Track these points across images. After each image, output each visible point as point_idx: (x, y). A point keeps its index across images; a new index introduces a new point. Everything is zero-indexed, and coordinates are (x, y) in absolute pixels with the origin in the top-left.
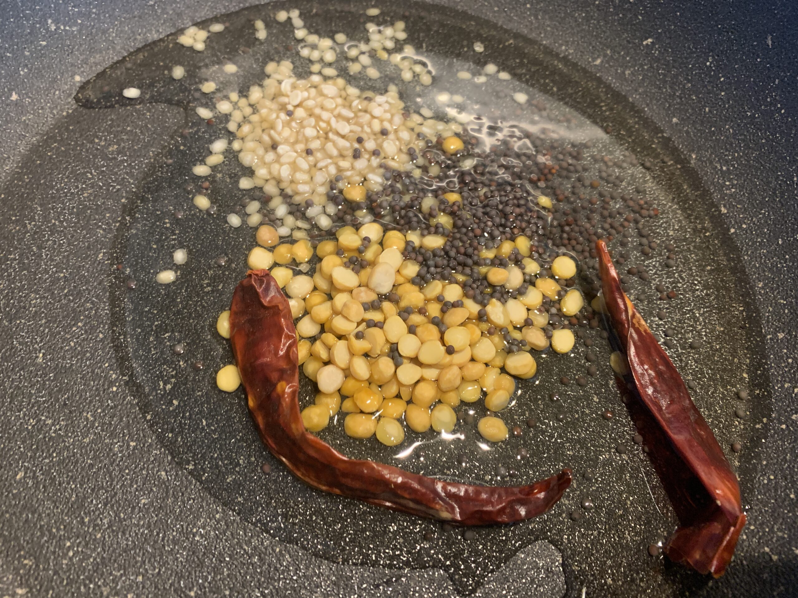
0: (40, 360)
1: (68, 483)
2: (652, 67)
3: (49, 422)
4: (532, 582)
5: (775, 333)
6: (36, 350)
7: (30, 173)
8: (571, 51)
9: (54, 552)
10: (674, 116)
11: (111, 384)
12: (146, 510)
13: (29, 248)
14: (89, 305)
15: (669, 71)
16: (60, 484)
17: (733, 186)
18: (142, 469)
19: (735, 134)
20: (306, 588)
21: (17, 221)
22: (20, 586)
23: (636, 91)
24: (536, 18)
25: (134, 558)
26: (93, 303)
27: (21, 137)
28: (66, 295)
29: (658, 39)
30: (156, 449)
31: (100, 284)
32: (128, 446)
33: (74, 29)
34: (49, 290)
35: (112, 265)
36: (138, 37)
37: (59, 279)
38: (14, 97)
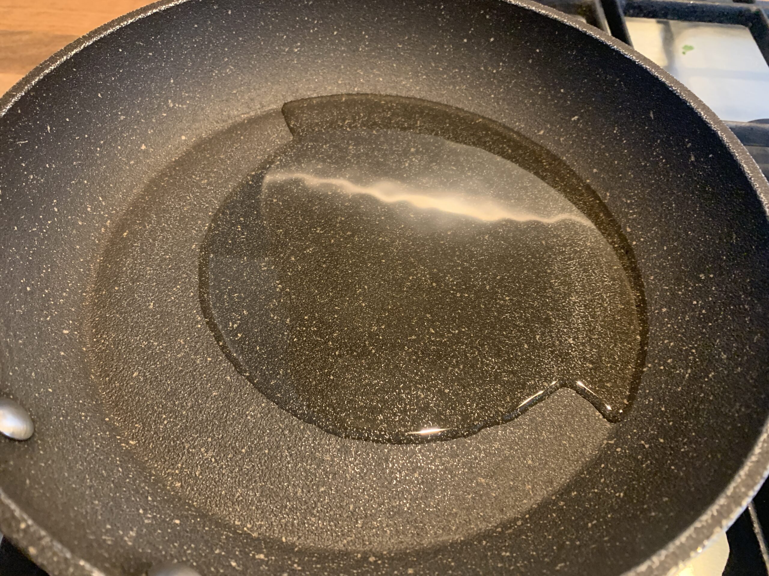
0: (151, 307)
1: (166, 381)
2: (578, 135)
3: (156, 344)
4: (476, 458)
5: (660, 309)
6: (149, 301)
7: (150, 195)
8: (523, 126)
9: (155, 421)
10: (594, 168)
11: (197, 322)
12: (216, 399)
13: (148, 240)
14: (185, 275)
15: (590, 138)
16: (161, 381)
17: (634, 213)
18: (214, 375)
19: (634, 178)
20: (319, 452)
21: (140, 223)
22: (133, 439)
23: (568, 151)
24: (498, 104)
25: (206, 427)
26: (187, 274)
27: (145, 173)
28: (170, 269)
29: (581, 116)
30: (225, 363)
31: (192, 263)
32: (206, 360)
33: (184, 106)
34: (159, 265)
35: (201, 252)
36: (224, 113)
37: (165, 259)
38: (143, 147)
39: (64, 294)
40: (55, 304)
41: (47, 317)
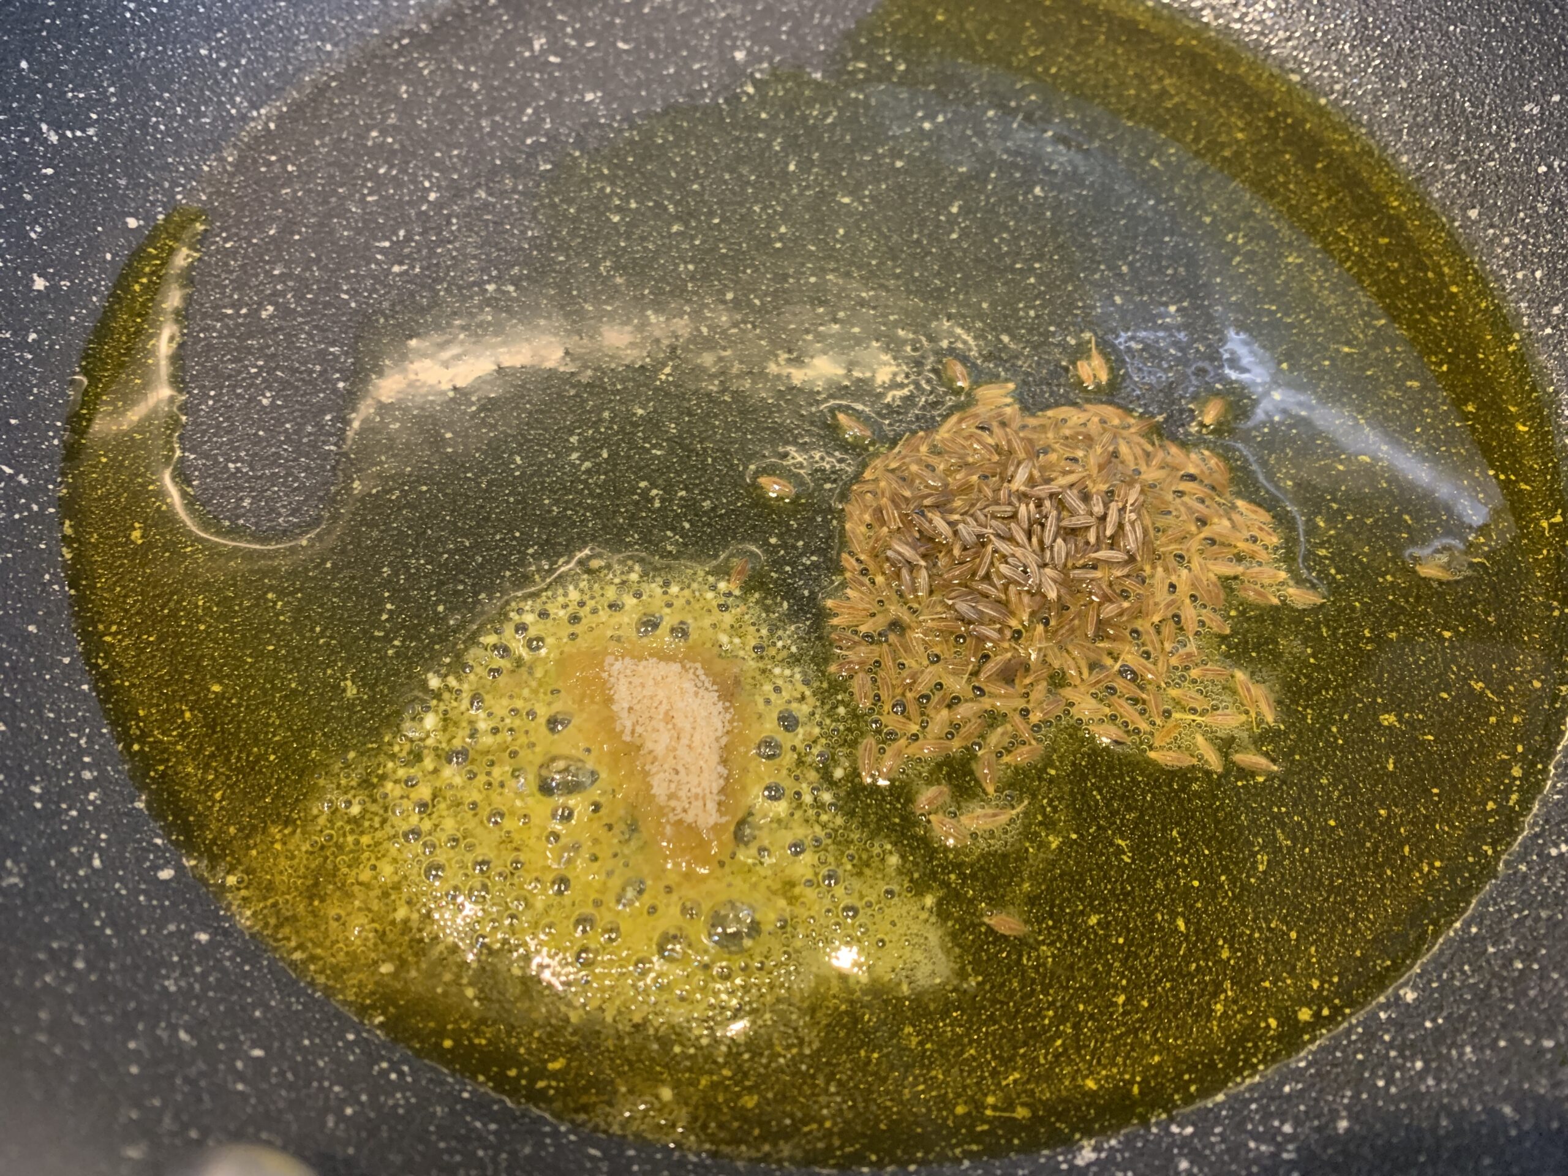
39: (87, 775)
40: (83, 813)
41: (90, 858)
